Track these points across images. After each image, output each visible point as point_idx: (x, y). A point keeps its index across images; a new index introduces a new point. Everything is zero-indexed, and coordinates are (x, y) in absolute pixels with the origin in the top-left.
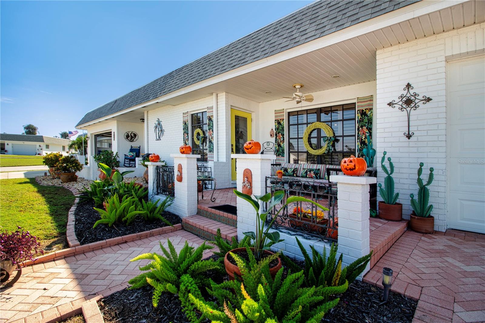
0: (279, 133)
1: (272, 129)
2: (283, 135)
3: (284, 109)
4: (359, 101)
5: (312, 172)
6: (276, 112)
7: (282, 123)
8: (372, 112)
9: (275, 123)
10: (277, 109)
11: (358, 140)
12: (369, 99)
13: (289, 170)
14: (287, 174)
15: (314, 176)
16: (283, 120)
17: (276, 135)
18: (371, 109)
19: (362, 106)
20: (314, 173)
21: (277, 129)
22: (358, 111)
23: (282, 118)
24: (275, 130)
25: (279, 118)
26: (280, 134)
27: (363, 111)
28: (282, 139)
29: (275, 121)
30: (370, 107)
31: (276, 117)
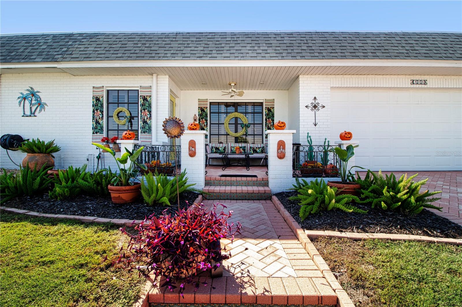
0: (202, 119)
1: (195, 115)
2: (207, 120)
3: (207, 99)
4: (266, 101)
5: (241, 149)
6: (200, 101)
7: (205, 110)
8: (274, 110)
9: (199, 109)
10: (200, 98)
11: (266, 127)
12: (272, 101)
13: (220, 149)
14: (219, 151)
15: (243, 151)
16: (207, 108)
17: (199, 120)
18: (273, 108)
19: (268, 105)
20: (243, 149)
21: (200, 115)
22: (265, 108)
23: (205, 106)
24: (199, 116)
25: (202, 106)
26: (204, 119)
27: (269, 108)
28: (205, 124)
29: (199, 108)
30: (273, 106)
31: (199, 104)
